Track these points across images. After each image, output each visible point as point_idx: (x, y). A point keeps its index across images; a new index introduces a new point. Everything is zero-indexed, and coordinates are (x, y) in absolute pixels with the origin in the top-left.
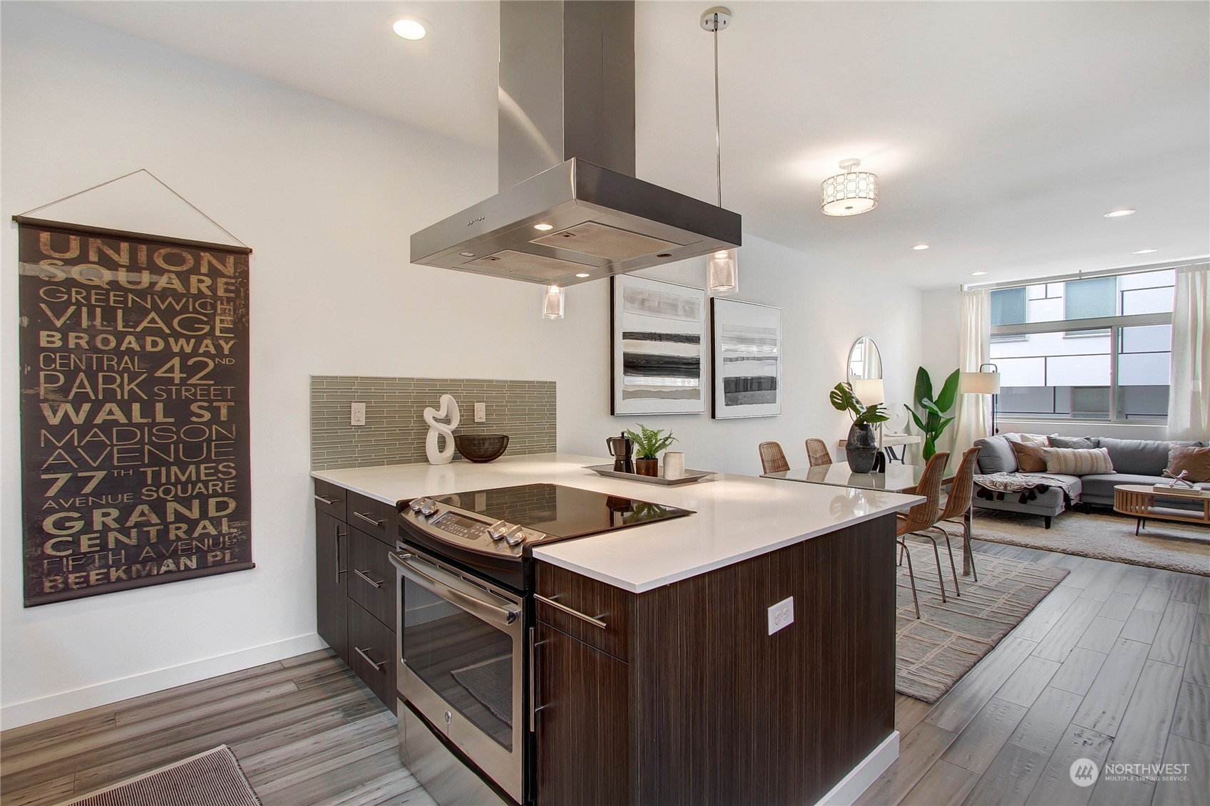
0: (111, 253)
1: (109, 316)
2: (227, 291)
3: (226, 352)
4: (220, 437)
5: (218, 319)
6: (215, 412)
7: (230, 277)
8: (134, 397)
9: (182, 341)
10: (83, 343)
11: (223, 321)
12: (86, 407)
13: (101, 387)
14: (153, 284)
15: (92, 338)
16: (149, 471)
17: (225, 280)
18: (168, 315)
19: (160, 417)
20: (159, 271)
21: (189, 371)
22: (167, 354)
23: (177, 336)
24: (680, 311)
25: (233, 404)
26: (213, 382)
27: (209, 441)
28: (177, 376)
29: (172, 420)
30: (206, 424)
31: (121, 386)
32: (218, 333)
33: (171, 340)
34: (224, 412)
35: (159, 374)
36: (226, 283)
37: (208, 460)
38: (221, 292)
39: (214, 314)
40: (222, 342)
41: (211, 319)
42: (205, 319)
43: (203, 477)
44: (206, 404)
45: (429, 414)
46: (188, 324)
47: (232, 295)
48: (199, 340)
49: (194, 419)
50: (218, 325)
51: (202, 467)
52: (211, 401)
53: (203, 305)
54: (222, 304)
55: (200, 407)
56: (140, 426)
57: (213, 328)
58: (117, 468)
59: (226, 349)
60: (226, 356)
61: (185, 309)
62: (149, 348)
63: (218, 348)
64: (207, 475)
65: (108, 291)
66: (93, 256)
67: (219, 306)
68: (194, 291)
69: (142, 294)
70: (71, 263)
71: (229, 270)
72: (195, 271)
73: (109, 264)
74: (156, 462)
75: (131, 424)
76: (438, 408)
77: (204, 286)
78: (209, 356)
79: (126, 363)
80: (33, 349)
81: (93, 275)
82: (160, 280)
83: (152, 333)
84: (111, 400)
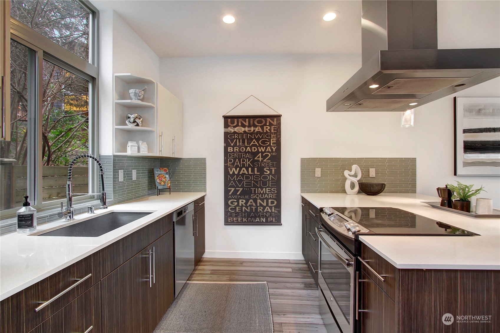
0: (244, 122)
1: (243, 142)
2: (274, 130)
3: (274, 151)
4: (272, 179)
5: (272, 140)
6: (271, 171)
7: (275, 125)
8: (249, 166)
9: (262, 148)
10: (237, 150)
11: (273, 140)
12: (238, 169)
13: (241, 163)
14: (254, 130)
15: (240, 148)
16: (253, 189)
17: (273, 126)
18: (258, 140)
19: (256, 173)
20: (255, 126)
21: (264, 157)
22: (258, 152)
23: (260, 146)
25: (276, 168)
26: (270, 161)
27: (269, 180)
28: (260, 159)
29: (259, 173)
30: (269, 175)
31: (246, 163)
32: (272, 145)
33: (259, 148)
34: (273, 171)
35: (256, 159)
36: (274, 128)
37: (268, 187)
38: (272, 131)
39: (271, 138)
40: (273, 148)
41: (270, 139)
42: (268, 140)
43: (267, 193)
44: (268, 168)
45: (346, 173)
46: (263, 142)
47: (276, 131)
48: (266, 147)
49: (265, 173)
50: (272, 142)
51: (267, 189)
52: (269, 167)
53: (267, 136)
54: (273, 135)
55: (267, 169)
56: (251, 175)
57: (270, 143)
58: (245, 187)
59: (274, 149)
60: (274, 152)
61: (262, 138)
62: (253, 151)
63: (272, 149)
64: (268, 192)
65: (243, 134)
66: (240, 124)
67: (272, 136)
68: (265, 131)
69: (251, 134)
70: (235, 127)
71: (275, 123)
72: (265, 125)
73: (244, 126)
74: (255, 186)
75: (249, 174)
76: (350, 170)
77: (268, 129)
78: (269, 152)
79: (247, 155)
80: (227, 153)
81: (240, 130)
82: (256, 129)
83: (254, 146)
84: (243, 167)
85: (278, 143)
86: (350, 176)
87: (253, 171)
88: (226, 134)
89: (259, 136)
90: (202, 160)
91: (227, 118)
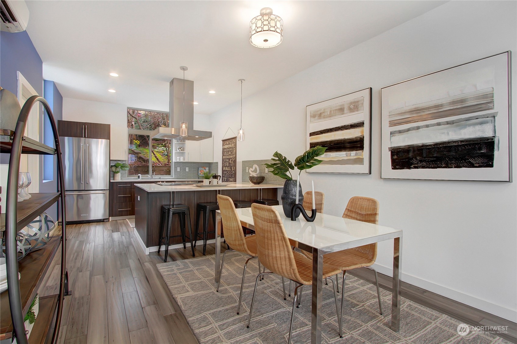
0: (227, 142)
1: (227, 153)
2: (235, 146)
10: (225, 157)
12: (225, 167)
18: (230, 151)
20: (230, 144)
21: (232, 161)
22: (230, 158)
23: (231, 155)
25: (235, 167)
26: (233, 163)
27: (233, 174)
28: (231, 162)
29: (230, 170)
31: (227, 164)
32: (234, 154)
37: (233, 178)
39: (233, 150)
46: (232, 153)
49: (232, 170)
50: (234, 152)
54: (234, 148)
55: (233, 168)
58: (227, 177)
59: (234, 156)
65: (227, 149)
68: (232, 147)
69: (229, 149)
70: (225, 145)
71: (235, 142)
72: (232, 143)
73: (227, 145)
74: (229, 177)
75: (228, 171)
76: (252, 168)
77: (233, 145)
78: (233, 158)
79: (228, 160)
80: (223, 159)
81: (226, 147)
82: (230, 146)
83: (229, 155)
84: (227, 166)
85: (236, 153)
86: (252, 172)
87: (229, 168)
88: (223, 149)
89: (231, 149)
90: (217, 163)
91: (223, 141)
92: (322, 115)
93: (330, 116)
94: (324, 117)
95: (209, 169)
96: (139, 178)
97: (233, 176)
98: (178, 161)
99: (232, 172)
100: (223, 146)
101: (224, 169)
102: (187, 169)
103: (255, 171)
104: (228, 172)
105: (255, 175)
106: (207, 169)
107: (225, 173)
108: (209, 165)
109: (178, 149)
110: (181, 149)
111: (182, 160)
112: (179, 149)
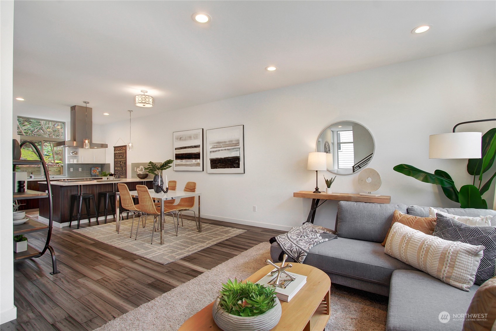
1: (118, 157)
4: (125, 172)
15: (117, 159)
18: (121, 156)
20: (121, 150)
21: (123, 163)
22: (121, 161)
23: (122, 158)
24: (192, 138)
28: (122, 164)
32: (124, 158)
37: (124, 175)
55: (123, 168)
67: (124, 154)
70: (116, 151)
71: (125, 149)
72: (123, 150)
73: (118, 150)
74: (121, 175)
76: (139, 168)
77: (124, 151)
78: (124, 161)
79: (119, 162)
80: (114, 161)
81: (117, 152)
82: (121, 151)
83: (120, 158)
84: (118, 167)
85: (126, 157)
86: (139, 171)
87: (120, 169)
88: (115, 154)
89: (121, 154)
90: (109, 164)
91: (114, 147)
92: (182, 139)
93: (185, 140)
94: (183, 140)
95: (101, 169)
96: (32, 178)
97: (124, 174)
98: (72, 163)
99: (123, 171)
100: (114, 151)
101: (116, 168)
102: (80, 169)
103: (141, 170)
104: (119, 171)
105: (141, 173)
106: (100, 169)
107: (116, 171)
108: (102, 166)
109: (71, 153)
110: (75, 153)
111: (75, 162)
112: (73, 153)
